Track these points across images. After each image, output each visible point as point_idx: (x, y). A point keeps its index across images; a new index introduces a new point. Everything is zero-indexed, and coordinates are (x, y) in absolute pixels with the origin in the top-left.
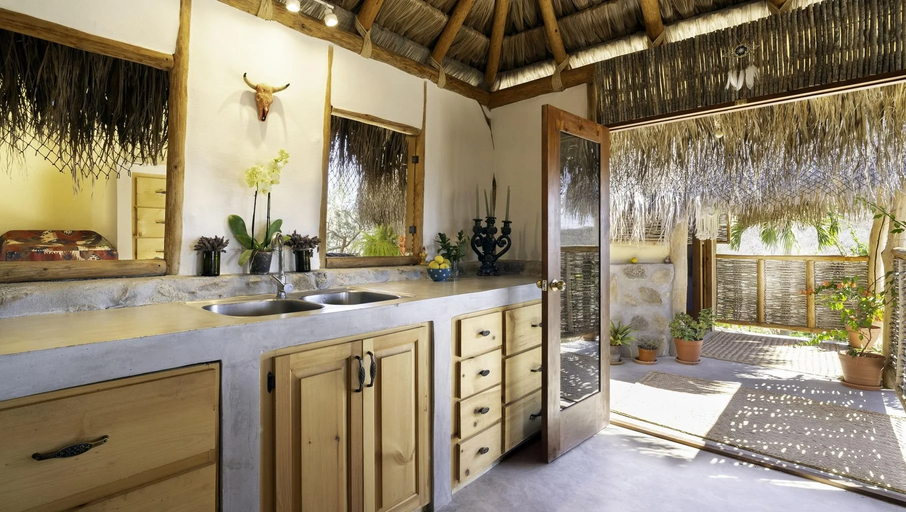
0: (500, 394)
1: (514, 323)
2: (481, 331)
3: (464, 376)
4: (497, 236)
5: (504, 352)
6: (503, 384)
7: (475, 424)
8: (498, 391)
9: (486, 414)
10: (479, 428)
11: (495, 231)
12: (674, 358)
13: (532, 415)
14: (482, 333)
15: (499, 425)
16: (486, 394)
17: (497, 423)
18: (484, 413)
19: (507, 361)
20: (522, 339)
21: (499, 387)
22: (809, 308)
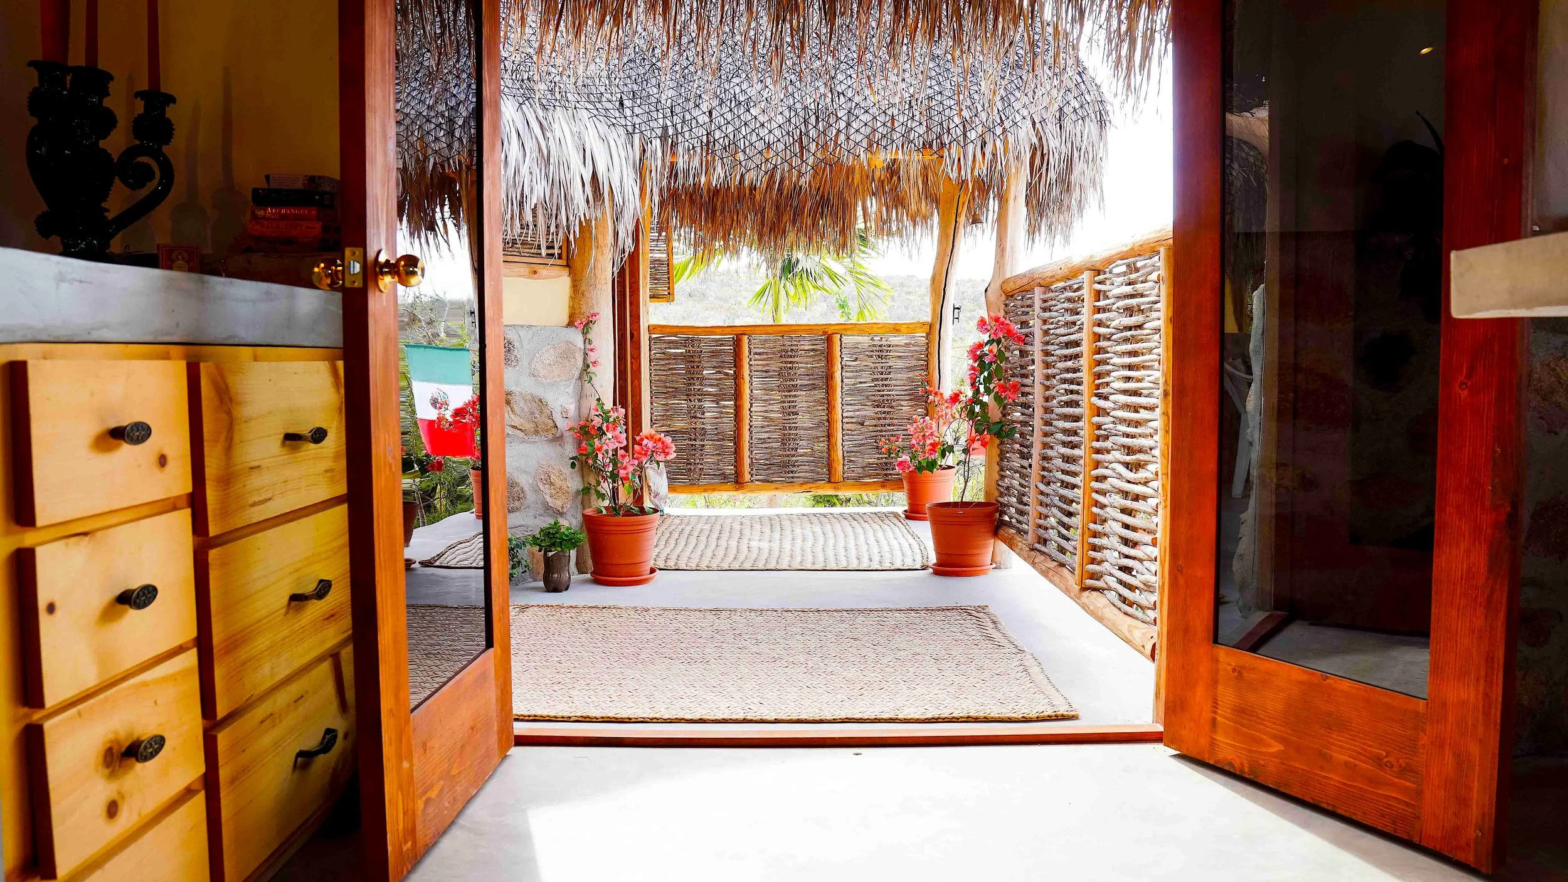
0: (193, 683)
1: (229, 413)
2: (113, 424)
3: (51, 608)
4: (116, 143)
5: (199, 524)
6: (203, 642)
7: (112, 810)
8: (184, 673)
9: (149, 764)
10: (127, 819)
11: (108, 121)
12: (589, 576)
13: (301, 754)
14: (118, 435)
15: (200, 799)
16: (145, 684)
17: (188, 793)
18: (146, 759)
19: (213, 554)
20: (256, 481)
21: (191, 658)
22: (833, 440)
